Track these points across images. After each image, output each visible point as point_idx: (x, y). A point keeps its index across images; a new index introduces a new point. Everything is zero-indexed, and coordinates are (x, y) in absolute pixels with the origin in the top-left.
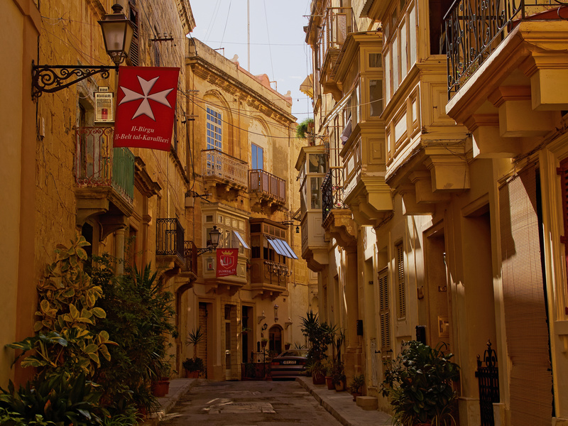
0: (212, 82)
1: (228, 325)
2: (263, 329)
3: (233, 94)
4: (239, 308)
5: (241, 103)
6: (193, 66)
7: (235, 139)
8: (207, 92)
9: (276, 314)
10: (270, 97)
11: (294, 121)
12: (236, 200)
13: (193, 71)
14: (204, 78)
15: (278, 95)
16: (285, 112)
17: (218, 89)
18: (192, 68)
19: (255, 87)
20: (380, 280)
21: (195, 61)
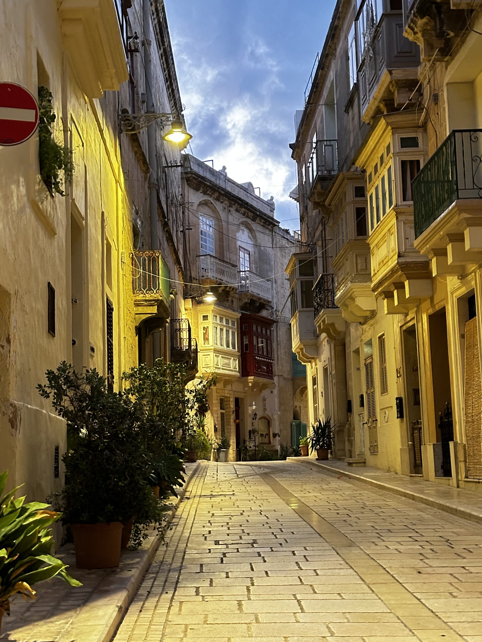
0: (205, 193)
1: (222, 414)
2: (253, 419)
3: (222, 202)
4: (232, 400)
5: (230, 211)
6: (188, 180)
7: (225, 244)
8: (200, 202)
9: (264, 405)
10: (254, 204)
11: (277, 224)
12: (228, 300)
13: (188, 184)
14: (197, 189)
15: (262, 201)
16: (269, 217)
17: (210, 199)
18: (187, 181)
19: (242, 195)
20: (366, 365)
21: (189, 175)
